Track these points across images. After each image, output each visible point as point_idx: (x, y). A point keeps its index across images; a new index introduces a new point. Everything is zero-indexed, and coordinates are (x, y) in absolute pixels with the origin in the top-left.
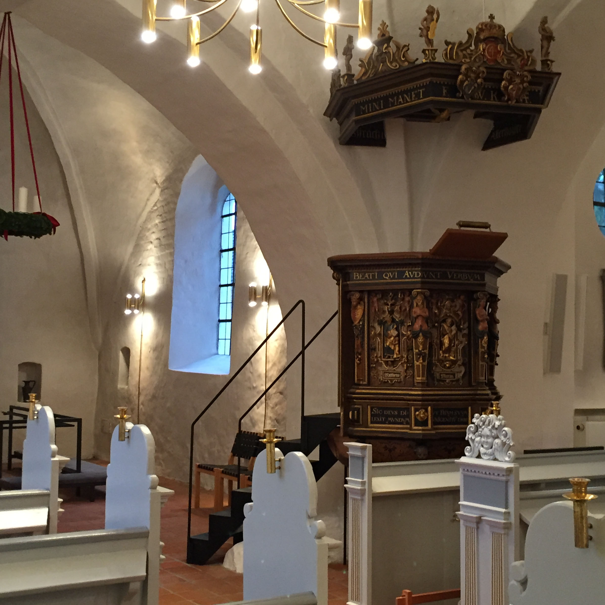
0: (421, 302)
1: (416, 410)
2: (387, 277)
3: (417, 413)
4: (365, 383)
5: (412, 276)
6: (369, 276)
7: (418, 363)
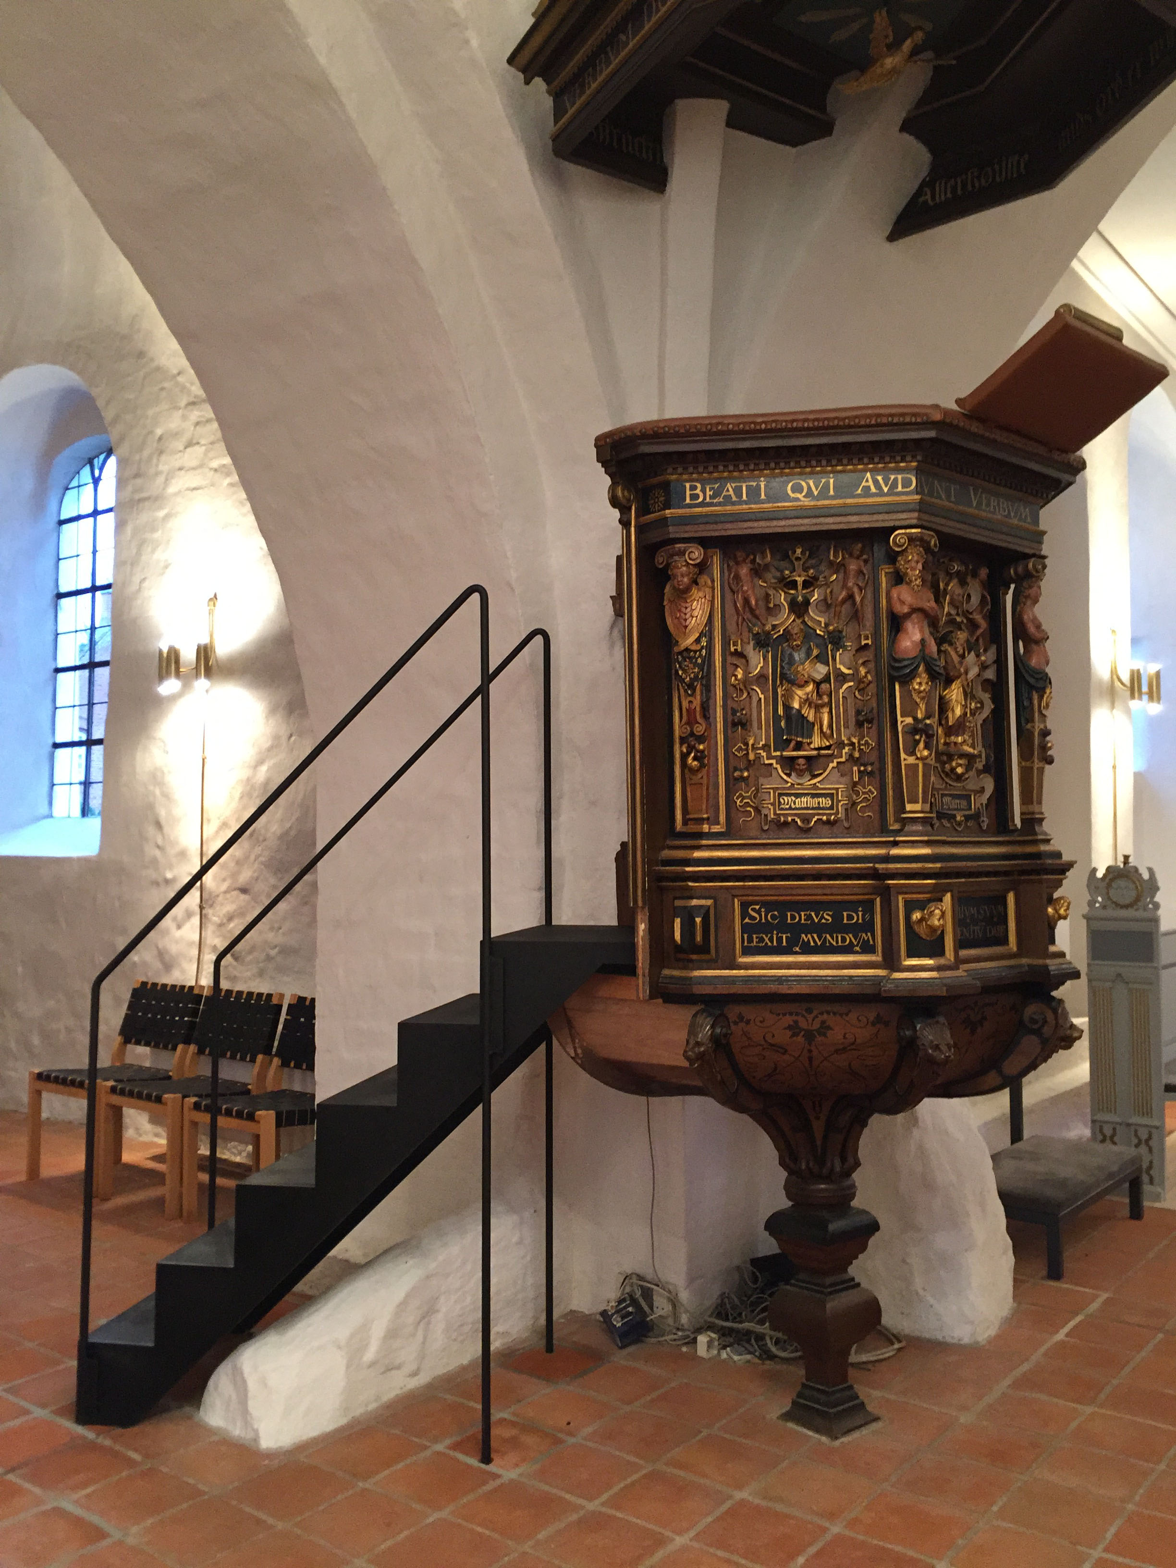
0: (920, 566)
1: (910, 907)
2: (801, 493)
3: (916, 915)
4: (716, 829)
5: (886, 490)
6: (738, 491)
7: (911, 760)
